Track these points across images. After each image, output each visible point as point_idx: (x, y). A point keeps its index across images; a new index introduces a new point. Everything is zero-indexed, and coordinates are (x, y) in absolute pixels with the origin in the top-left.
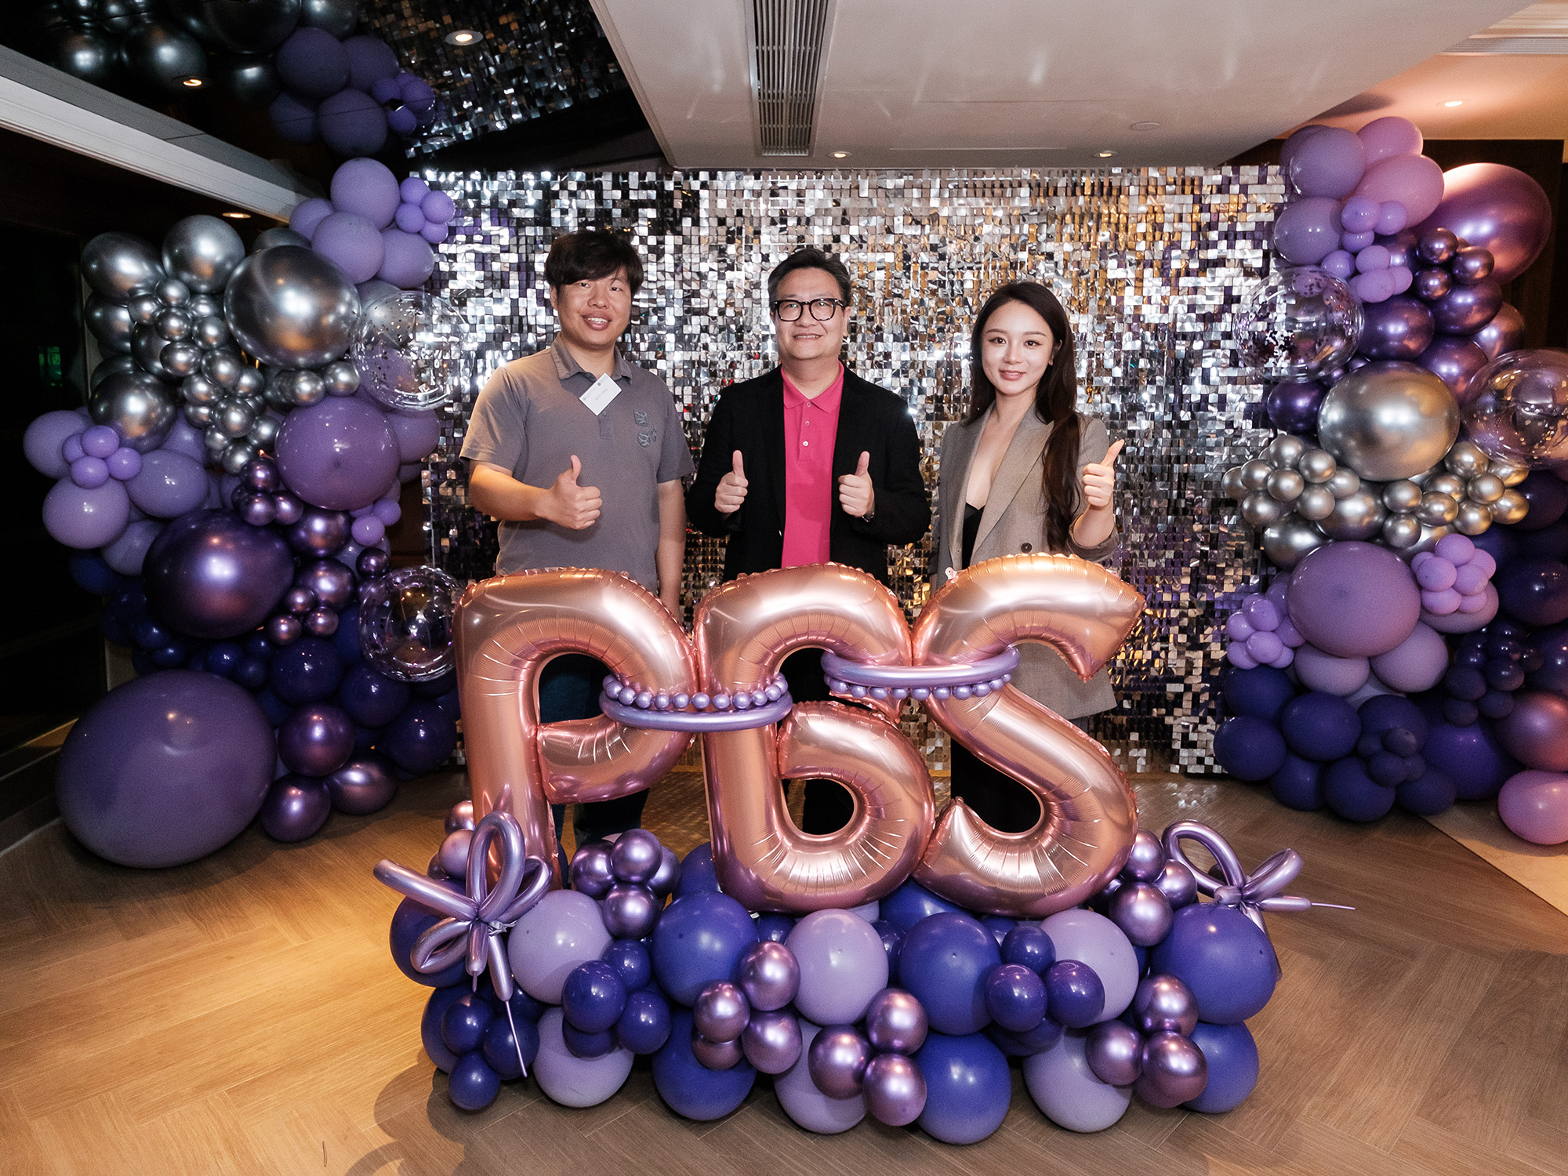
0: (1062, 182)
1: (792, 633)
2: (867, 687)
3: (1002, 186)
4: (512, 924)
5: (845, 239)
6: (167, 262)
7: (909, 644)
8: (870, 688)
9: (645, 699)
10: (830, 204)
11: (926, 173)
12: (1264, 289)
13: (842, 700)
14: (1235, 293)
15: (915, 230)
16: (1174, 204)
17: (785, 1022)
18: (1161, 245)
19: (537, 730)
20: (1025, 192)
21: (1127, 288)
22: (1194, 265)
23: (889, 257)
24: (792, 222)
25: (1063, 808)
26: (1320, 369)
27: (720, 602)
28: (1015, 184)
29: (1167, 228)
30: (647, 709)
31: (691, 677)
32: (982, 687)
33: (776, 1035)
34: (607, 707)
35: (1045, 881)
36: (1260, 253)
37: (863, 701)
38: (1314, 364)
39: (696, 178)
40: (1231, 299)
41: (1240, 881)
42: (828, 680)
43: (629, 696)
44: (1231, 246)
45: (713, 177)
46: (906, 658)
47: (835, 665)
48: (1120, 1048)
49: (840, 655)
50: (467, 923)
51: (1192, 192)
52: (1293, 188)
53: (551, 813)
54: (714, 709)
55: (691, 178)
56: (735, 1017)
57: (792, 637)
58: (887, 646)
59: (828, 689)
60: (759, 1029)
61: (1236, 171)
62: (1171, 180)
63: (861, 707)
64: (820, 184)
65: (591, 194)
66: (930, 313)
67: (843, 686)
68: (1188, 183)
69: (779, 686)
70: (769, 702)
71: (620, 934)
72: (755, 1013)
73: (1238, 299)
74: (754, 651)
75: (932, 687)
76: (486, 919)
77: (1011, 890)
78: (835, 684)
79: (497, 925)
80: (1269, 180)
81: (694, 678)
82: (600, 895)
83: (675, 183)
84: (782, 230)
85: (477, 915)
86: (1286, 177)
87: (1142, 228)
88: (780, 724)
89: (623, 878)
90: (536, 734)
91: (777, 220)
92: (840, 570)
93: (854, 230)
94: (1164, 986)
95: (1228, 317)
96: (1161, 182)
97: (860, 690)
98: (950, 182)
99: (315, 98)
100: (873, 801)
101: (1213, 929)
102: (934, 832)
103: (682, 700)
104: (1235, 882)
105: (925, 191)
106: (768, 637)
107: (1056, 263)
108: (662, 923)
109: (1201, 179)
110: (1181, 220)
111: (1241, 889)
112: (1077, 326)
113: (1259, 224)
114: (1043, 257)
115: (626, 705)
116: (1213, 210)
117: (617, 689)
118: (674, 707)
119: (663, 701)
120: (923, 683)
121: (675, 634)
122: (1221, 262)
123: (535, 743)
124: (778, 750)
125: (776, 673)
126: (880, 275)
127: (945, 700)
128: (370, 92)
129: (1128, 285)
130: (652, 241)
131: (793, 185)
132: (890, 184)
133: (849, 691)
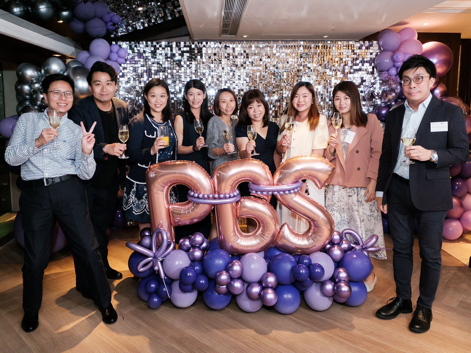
0: (313, 46)
1: (241, 177)
2: (261, 192)
3: (295, 46)
4: (164, 258)
5: (248, 63)
6: (43, 71)
7: (272, 180)
8: (262, 192)
9: (201, 196)
10: (243, 52)
11: (272, 42)
12: (373, 78)
13: (254, 196)
14: (364, 79)
15: (269, 60)
16: (346, 52)
17: (240, 281)
18: (342, 65)
19: (169, 206)
20: (301, 48)
21: (332, 78)
22: (352, 71)
23: (261, 68)
24: (231, 57)
25: (314, 224)
26: (388, 102)
27: (221, 169)
28: (299, 46)
29: (344, 60)
30: (201, 198)
31: (213, 190)
32: (292, 191)
33: (237, 285)
34: (189, 198)
35: (310, 244)
36: (371, 67)
37: (260, 196)
38: (387, 100)
39: (202, 44)
40: (363, 81)
41: (362, 244)
42: (250, 190)
43: (196, 195)
44: (363, 65)
45: (207, 43)
46: (271, 184)
47: (252, 186)
48: (329, 287)
49: (253, 183)
50: (152, 258)
51: (351, 49)
52: (381, 49)
53: (173, 229)
54: (219, 198)
55: (200, 44)
56: (227, 279)
57: (240, 178)
58: (267, 181)
59: (250, 193)
60: (233, 283)
61: (364, 43)
62: (345, 45)
63: (259, 198)
64: (240, 46)
65: (169, 48)
66: (274, 85)
67: (254, 192)
68: (350, 46)
69: (237, 192)
70: (234, 196)
71: (193, 260)
72: (232, 279)
73: (365, 81)
74: (230, 182)
75: (278, 191)
76: (157, 257)
77: (300, 247)
78: (252, 191)
79: (160, 259)
80: (374, 45)
81: (214, 190)
82: (187, 251)
83: (195, 45)
84: (228, 59)
85: (155, 256)
86: (379, 44)
87: (337, 59)
88: (237, 202)
89: (194, 246)
90: (169, 207)
91: (227, 57)
92: (253, 160)
93: (250, 60)
94: (341, 270)
95: (362, 86)
96: (342, 46)
97: (259, 193)
98: (279, 45)
99: (85, 21)
100: (263, 223)
101: (355, 256)
102: (279, 232)
103: (211, 196)
104: (361, 245)
105: (271, 47)
106: (234, 178)
107: (311, 70)
108: (205, 257)
109: (354, 45)
110: (348, 57)
111: (362, 246)
112: (317, 89)
113: (371, 58)
114: (307, 68)
115: (195, 198)
116: (357, 54)
117: (192, 193)
118: (209, 198)
119: (206, 196)
120: (276, 190)
121: (208, 178)
122: (360, 70)
123: (169, 209)
124: (236, 210)
125: (236, 188)
126: (258, 74)
127: (282, 195)
128: (101, 18)
129: (333, 76)
130: (188, 63)
131: (231, 46)
132: (261, 46)
133: (256, 193)
